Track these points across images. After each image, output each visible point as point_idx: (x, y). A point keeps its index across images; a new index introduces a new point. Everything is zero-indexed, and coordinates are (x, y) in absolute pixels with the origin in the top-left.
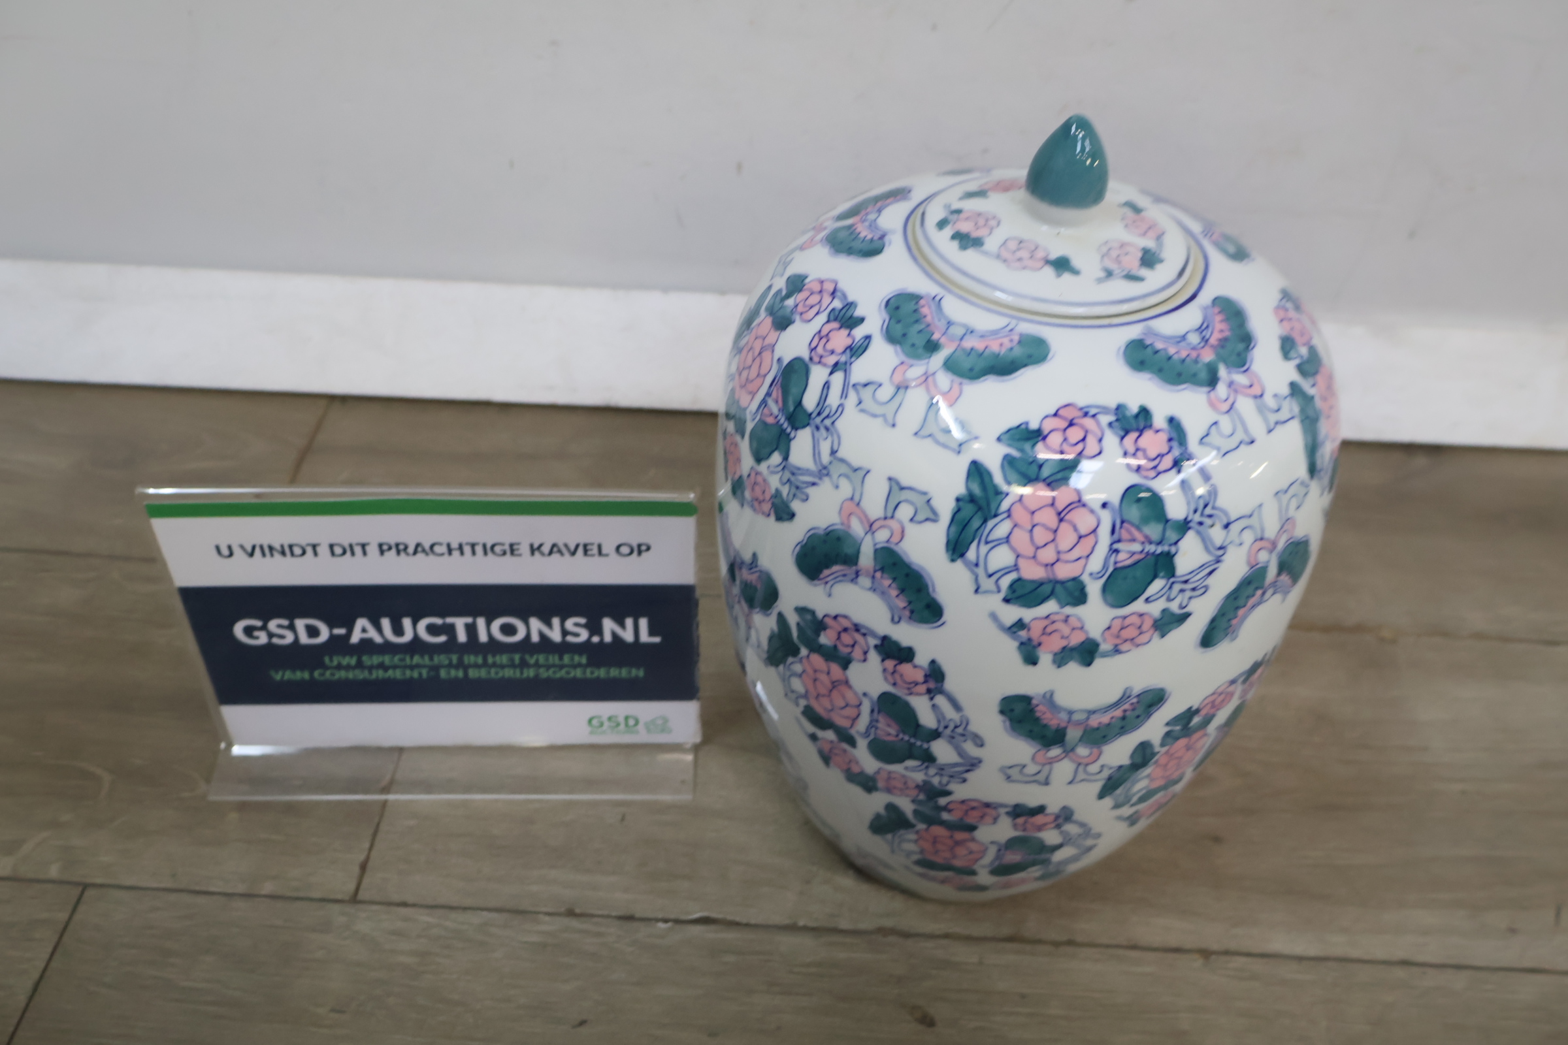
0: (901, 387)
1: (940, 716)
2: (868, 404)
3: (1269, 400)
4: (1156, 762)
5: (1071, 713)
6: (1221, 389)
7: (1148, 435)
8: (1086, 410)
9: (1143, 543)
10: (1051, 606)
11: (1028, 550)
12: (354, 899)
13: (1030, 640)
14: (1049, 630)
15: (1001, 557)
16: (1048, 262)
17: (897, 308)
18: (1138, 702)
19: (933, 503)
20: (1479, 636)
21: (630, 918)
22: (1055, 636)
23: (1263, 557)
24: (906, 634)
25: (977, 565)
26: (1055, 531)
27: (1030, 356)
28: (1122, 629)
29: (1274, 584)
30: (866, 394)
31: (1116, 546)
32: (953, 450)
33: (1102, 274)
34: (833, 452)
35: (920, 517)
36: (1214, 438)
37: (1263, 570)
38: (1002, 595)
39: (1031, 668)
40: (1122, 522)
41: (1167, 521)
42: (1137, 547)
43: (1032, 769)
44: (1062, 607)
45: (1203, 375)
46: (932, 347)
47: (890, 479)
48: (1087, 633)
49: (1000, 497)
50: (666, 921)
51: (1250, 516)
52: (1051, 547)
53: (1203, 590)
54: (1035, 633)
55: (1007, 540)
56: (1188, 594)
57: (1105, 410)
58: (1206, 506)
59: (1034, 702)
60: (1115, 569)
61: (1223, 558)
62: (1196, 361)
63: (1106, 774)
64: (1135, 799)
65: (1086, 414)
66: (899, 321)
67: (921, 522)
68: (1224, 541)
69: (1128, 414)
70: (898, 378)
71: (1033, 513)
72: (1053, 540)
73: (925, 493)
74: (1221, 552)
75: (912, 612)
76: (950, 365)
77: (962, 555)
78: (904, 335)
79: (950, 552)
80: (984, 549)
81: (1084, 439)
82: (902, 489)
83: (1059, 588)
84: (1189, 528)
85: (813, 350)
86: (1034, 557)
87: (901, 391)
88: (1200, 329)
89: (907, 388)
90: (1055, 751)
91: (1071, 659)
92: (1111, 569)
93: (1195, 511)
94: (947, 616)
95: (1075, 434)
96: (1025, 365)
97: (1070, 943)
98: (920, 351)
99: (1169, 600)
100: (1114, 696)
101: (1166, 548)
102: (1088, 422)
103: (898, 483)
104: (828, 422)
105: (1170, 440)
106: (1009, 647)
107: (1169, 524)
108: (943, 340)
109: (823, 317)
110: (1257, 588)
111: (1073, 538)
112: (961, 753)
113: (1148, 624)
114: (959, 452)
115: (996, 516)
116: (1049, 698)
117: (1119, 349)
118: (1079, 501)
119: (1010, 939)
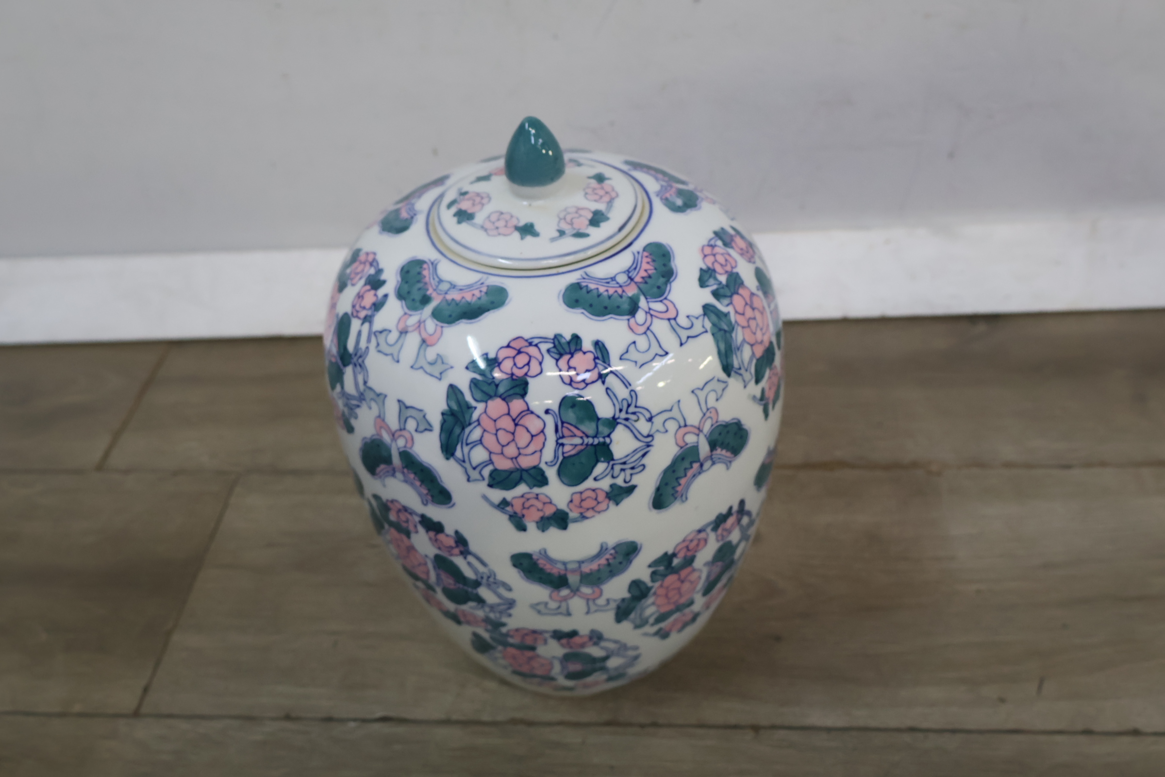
0: (403, 332)
1: (476, 571)
2: (383, 347)
3: (683, 321)
4: (655, 594)
5: (565, 564)
6: (640, 316)
7: (578, 356)
8: (530, 341)
9: (582, 438)
10: (522, 489)
11: (496, 448)
12: (136, 714)
13: (515, 513)
14: (527, 505)
15: (479, 455)
16: (517, 228)
17: (408, 272)
18: (616, 552)
19: (428, 417)
20: (1008, 465)
21: (329, 719)
22: (533, 509)
23: (691, 439)
24: (435, 513)
25: (464, 461)
26: (513, 434)
27: (492, 303)
28: (582, 500)
29: (711, 457)
30: (382, 338)
31: (560, 441)
32: (437, 377)
33: (557, 234)
34: (365, 383)
35: (421, 428)
36: (633, 354)
37: (695, 449)
38: (486, 482)
39: (522, 534)
40: (563, 423)
41: (598, 419)
42: (577, 441)
43: (553, 605)
44: (531, 488)
45: (626, 306)
46: (426, 300)
47: (399, 401)
48: (555, 505)
49: (471, 410)
50: (355, 720)
51: (671, 410)
52: (512, 445)
53: (641, 468)
54: (518, 508)
55: (480, 442)
56: (629, 472)
57: (544, 339)
58: (629, 406)
59: (535, 557)
60: (564, 458)
61: (651, 444)
62: (621, 297)
63: (613, 605)
64: (651, 620)
65: (530, 344)
66: (407, 282)
67: (422, 432)
68: (650, 430)
69: (563, 341)
70: (401, 326)
71: (495, 421)
72: (513, 440)
73: (421, 411)
74: (649, 439)
75: (432, 496)
76: (436, 314)
77: (453, 454)
78: (409, 293)
79: (445, 453)
80: (466, 449)
81: (528, 364)
82: (407, 407)
83: (525, 475)
84: (618, 423)
85: (354, 306)
86: (502, 453)
87: (403, 335)
88: (628, 271)
89: (406, 332)
90: (565, 592)
91: (551, 525)
92: (561, 458)
93: (621, 410)
94: (455, 497)
95: (522, 360)
96: (488, 310)
97: (655, 725)
98: (418, 304)
99: (613, 477)
100: (595, 550)
101: (601, 440)
102: (532, 351)
103: (404, 404)
104: (360, 361)
105: (596, 358)
106: (502, 519)
107: (600, 422)
108: (434, 295)
109: (362, 282)
110: (691, 463)
111: (527, 437)
112: (499, 596)
113: (601, 497)
114: (440, 379)
115: (470, 424)
116: (544, 553)
117: (560, 291)
118: (528, 409)
119: (608, 724)
